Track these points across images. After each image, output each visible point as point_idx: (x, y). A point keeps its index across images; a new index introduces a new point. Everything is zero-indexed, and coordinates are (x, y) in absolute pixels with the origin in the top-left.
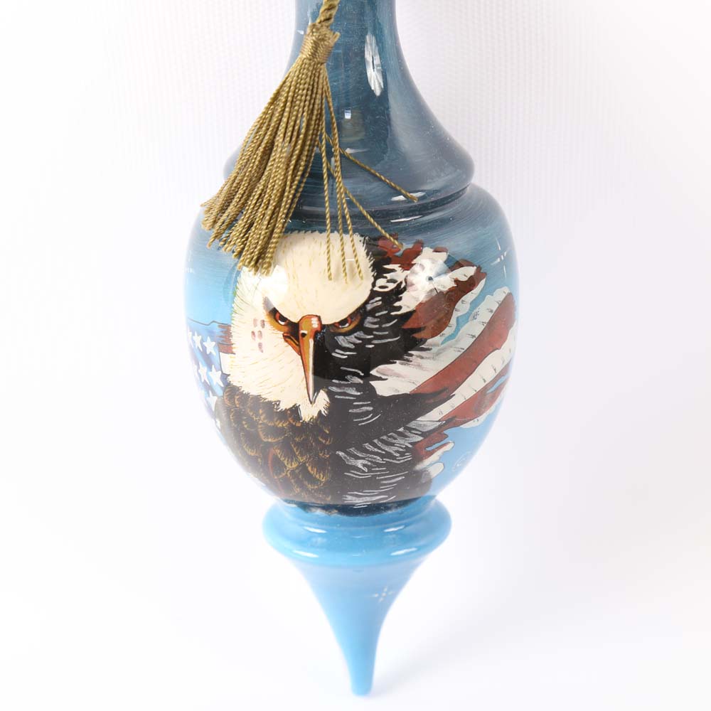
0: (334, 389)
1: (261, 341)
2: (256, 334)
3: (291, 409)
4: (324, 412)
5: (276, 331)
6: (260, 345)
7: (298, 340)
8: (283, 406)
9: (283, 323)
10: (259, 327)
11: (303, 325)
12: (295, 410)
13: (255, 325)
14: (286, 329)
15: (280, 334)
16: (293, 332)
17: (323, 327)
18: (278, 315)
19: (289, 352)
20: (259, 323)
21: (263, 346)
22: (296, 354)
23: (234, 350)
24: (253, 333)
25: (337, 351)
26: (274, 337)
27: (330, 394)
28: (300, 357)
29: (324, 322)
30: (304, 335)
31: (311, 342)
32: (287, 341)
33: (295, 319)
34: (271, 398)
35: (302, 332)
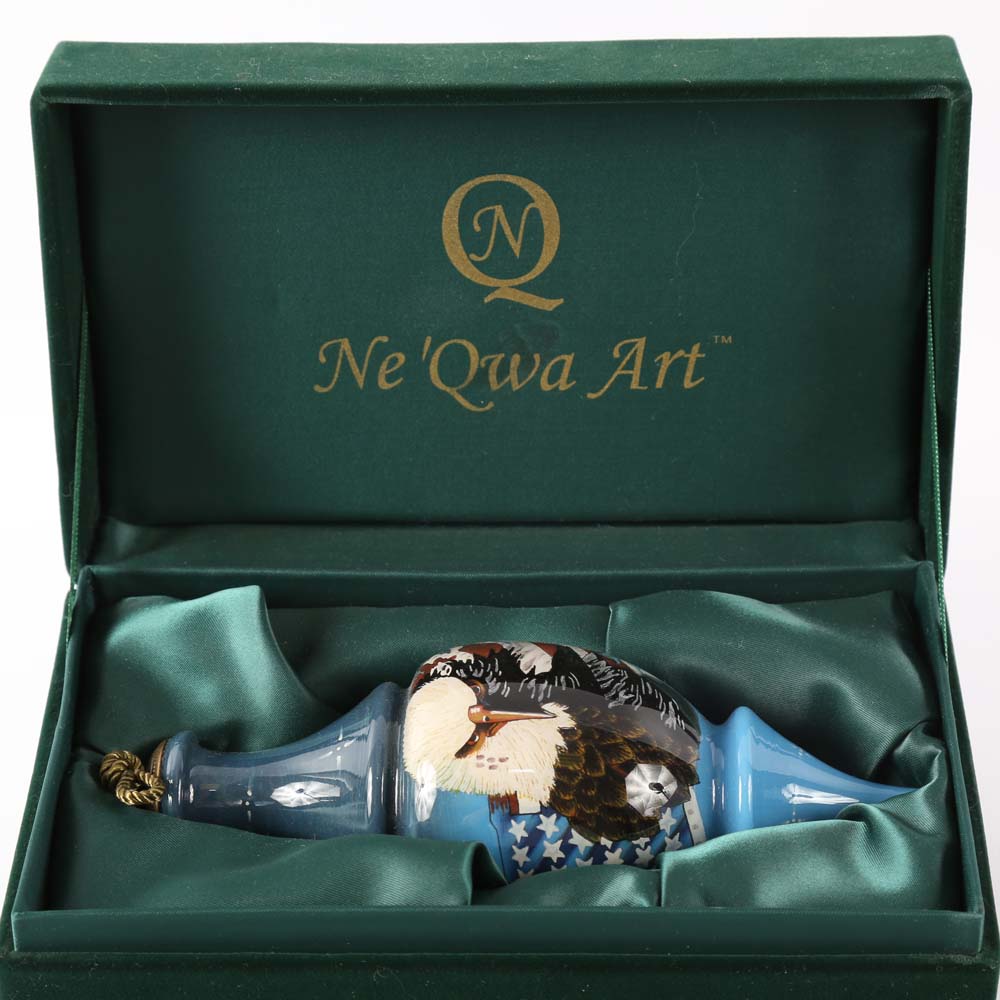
0: (540, 698)
1: (497, 759)
2: (491, 764)
3: (564, 736)
4: (565, 708)
5: (486, 743)
6: (501, 760)
7: (492, 724)
8: (562, 743)
9: (477, 738)
10: (484, 761)
11: (478, 720)
12: (563, 732)
13: (483, 765)
14: (483, 734)
15: (488, 739)
16: (486, 728)
17: (479, 703)
18: (470, 743)
19: (504, 731)
20: (481, 761)
21: (501, 756)
22: (506, 726)
23: (513, 793)
24: (491, 768)
25: (503, 693)
26: (491, 746)
27: (546, 701)
28: (509, 723)
29: (475, 703)
30: (487, 719)
31: (494, 712)
32: (494, 733)
33: (473, 727)
34: (554, 754)
35: (484, 720)
